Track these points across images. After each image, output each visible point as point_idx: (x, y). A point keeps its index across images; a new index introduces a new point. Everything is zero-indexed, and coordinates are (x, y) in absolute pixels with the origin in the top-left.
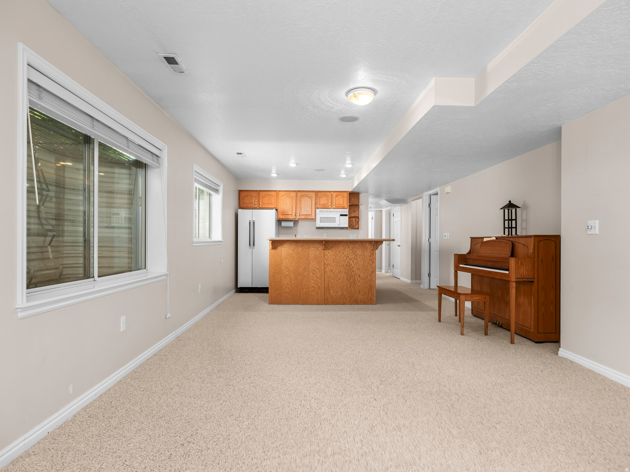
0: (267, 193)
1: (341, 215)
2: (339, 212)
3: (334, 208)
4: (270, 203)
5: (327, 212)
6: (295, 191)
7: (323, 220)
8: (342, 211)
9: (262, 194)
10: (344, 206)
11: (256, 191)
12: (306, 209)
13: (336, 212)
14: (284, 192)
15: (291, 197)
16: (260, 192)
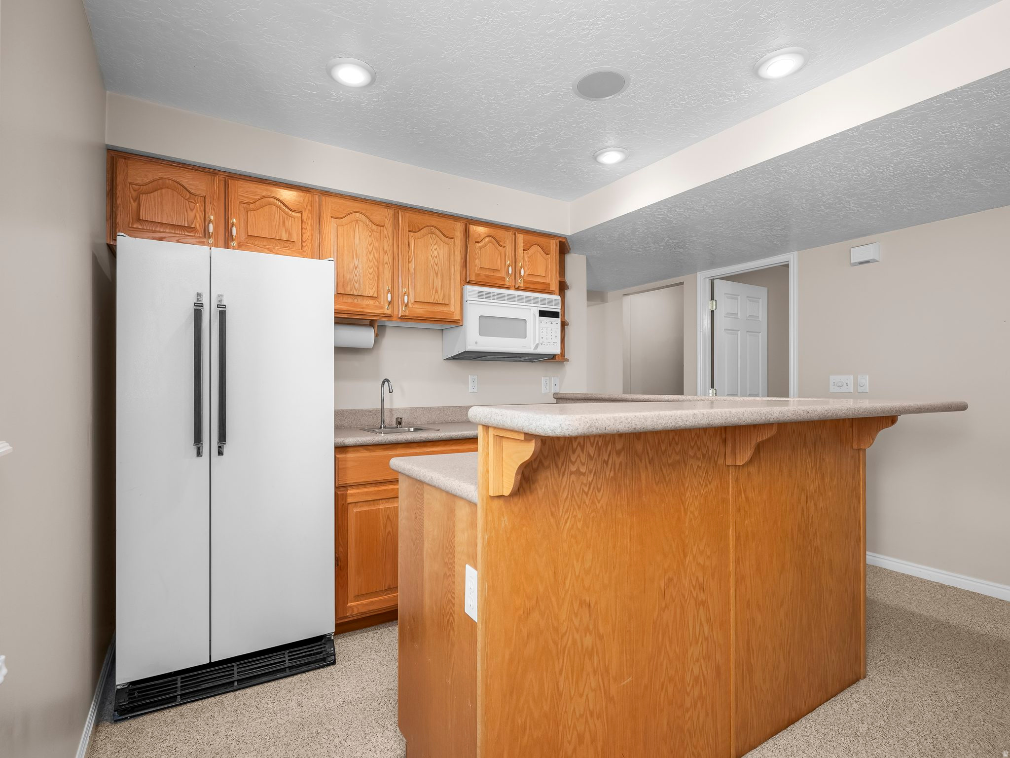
0: (265, 193)
1: (543, 314)
2: (536, 300)
3: (518, 289)
4: (284, 236)
5: (501, 297)
6: (388, 205)
7: (488, 324)
8: (543, 301)
9: (241, 190)
10: (548, 284)
11: (211, 172)
12: (431, 281)
13: (528, 300)
14: (349, 203)
15: (375, 228)
16: (231, 182)
